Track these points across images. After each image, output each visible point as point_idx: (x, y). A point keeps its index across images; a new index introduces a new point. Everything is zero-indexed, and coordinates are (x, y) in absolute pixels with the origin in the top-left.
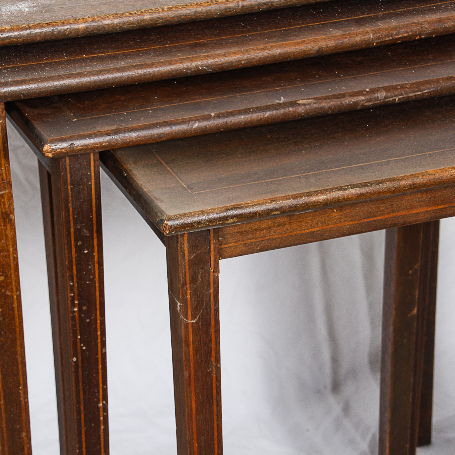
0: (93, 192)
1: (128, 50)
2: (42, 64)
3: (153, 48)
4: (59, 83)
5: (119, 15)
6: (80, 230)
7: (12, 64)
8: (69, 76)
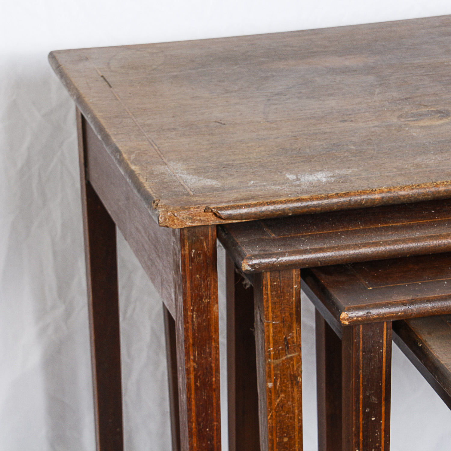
0: (384, 360)
1: (422, 220)
2: (338, 232)
3: (447, 219)
4: (355, 252)
5: (414, 187)
6: (369, 397)
7: (309, 232)
8: (365, 245)
